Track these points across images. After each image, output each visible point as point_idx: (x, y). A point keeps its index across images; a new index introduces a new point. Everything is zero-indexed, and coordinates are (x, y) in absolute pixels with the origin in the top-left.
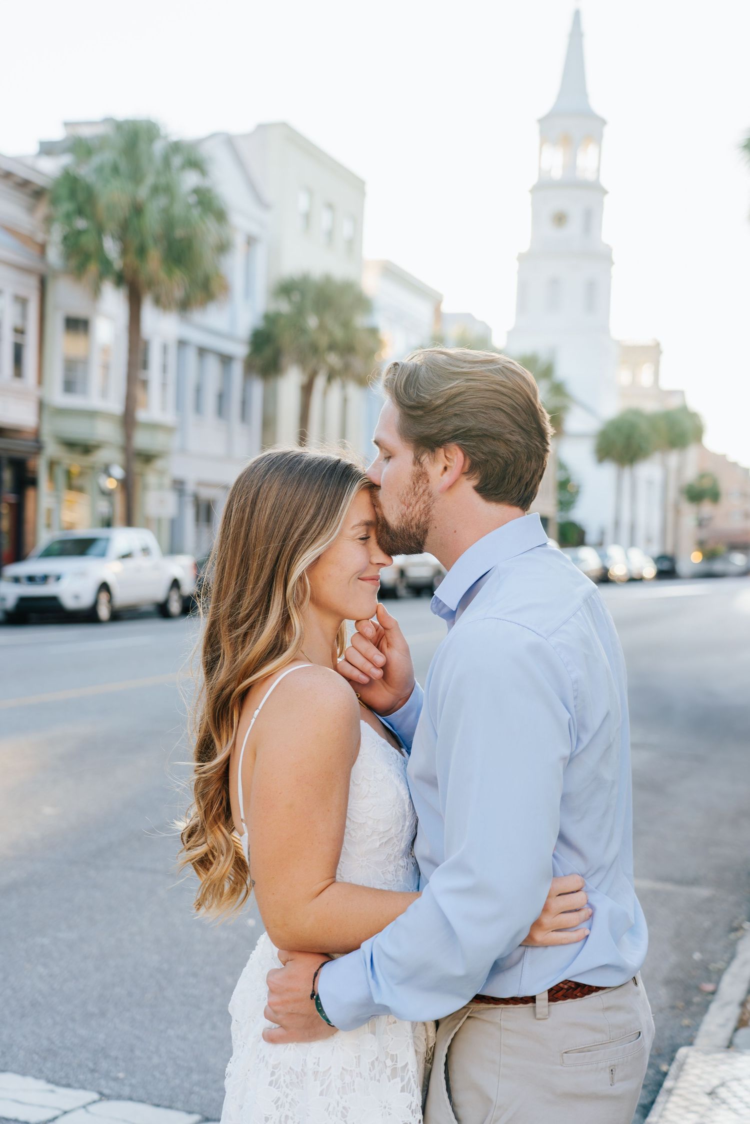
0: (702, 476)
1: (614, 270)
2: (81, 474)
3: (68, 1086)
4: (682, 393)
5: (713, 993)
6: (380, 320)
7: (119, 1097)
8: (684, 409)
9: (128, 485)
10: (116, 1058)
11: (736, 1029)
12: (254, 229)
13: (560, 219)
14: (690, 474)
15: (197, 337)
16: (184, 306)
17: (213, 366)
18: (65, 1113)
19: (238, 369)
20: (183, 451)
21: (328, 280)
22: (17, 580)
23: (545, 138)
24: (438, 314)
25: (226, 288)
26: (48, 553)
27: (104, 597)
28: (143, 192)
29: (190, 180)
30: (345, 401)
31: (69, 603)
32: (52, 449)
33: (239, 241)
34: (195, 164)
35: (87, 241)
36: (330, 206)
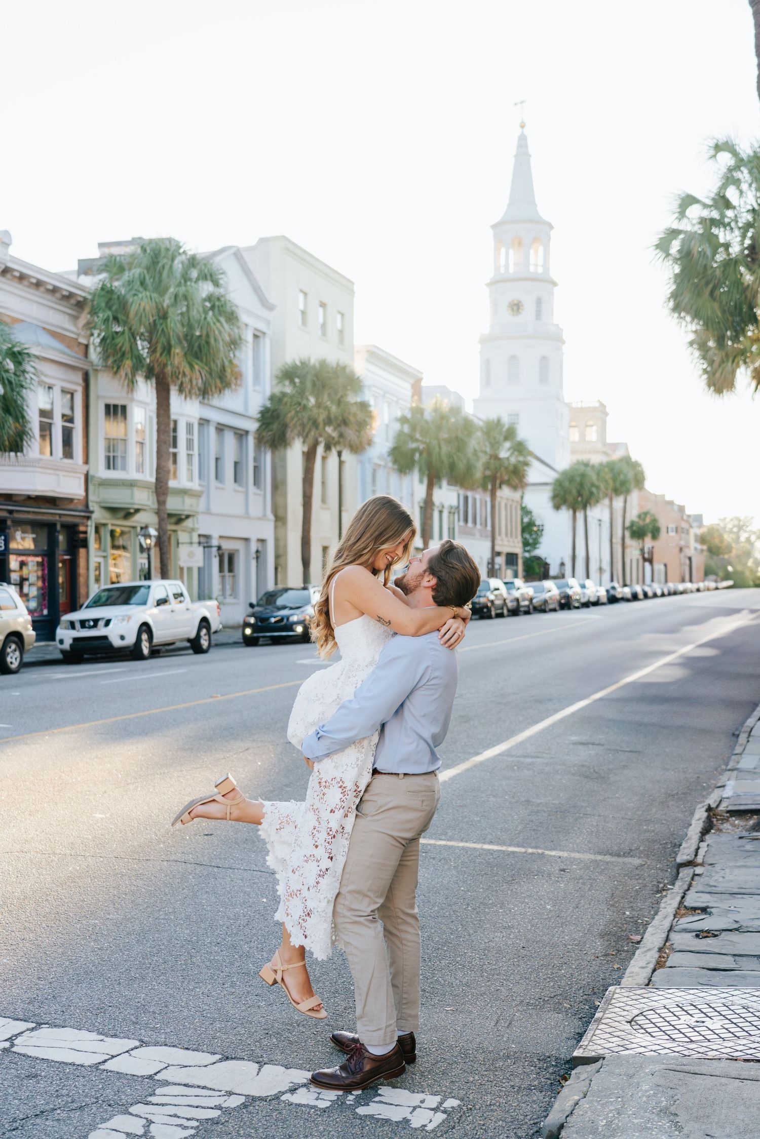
0: (642, 515)
1: (565, 348)
2: (122, 533)
3: (115, 1036)
4: (626, 445)
5: (639, 943)
6: (368, 396)
7: (156, 1044)
8: (627, 460)
9: (163, 543)
10: (154, 1013)
11: (654, 970)
12: (262, 326)
13: (516, 307)
14: (633, 514)
15: (217, 417)
16: (204, 393)
17: (230, 439)
18: (113, 1057)
19: (251, 441)
20: (208, 512)
21: (323, 363)
22: (72, 625)
23: (499, 241)
24: (417, 388)
25: (238, 376)
26: (98, 603)
27: (145, 637)
28: (167, 301)
29: (206, 288)
30: (341, 463)
31: (117, 642)
32: (98, 515)
33: (249, 337)
34: (210, 276)
35: (123, 342)
36: (323, 305)
